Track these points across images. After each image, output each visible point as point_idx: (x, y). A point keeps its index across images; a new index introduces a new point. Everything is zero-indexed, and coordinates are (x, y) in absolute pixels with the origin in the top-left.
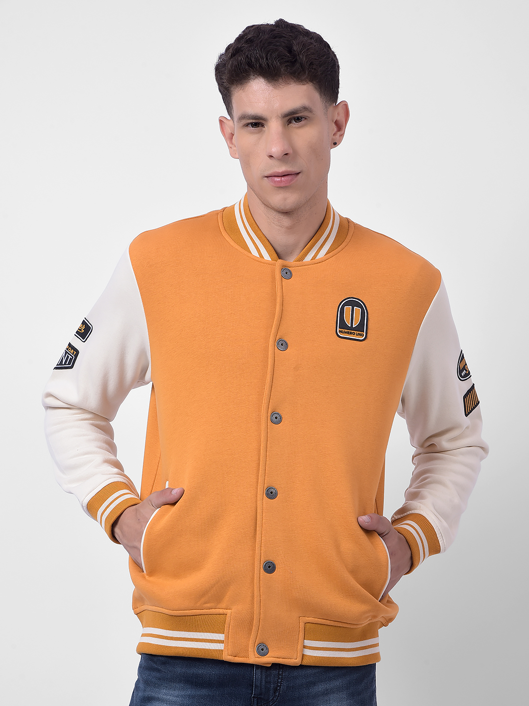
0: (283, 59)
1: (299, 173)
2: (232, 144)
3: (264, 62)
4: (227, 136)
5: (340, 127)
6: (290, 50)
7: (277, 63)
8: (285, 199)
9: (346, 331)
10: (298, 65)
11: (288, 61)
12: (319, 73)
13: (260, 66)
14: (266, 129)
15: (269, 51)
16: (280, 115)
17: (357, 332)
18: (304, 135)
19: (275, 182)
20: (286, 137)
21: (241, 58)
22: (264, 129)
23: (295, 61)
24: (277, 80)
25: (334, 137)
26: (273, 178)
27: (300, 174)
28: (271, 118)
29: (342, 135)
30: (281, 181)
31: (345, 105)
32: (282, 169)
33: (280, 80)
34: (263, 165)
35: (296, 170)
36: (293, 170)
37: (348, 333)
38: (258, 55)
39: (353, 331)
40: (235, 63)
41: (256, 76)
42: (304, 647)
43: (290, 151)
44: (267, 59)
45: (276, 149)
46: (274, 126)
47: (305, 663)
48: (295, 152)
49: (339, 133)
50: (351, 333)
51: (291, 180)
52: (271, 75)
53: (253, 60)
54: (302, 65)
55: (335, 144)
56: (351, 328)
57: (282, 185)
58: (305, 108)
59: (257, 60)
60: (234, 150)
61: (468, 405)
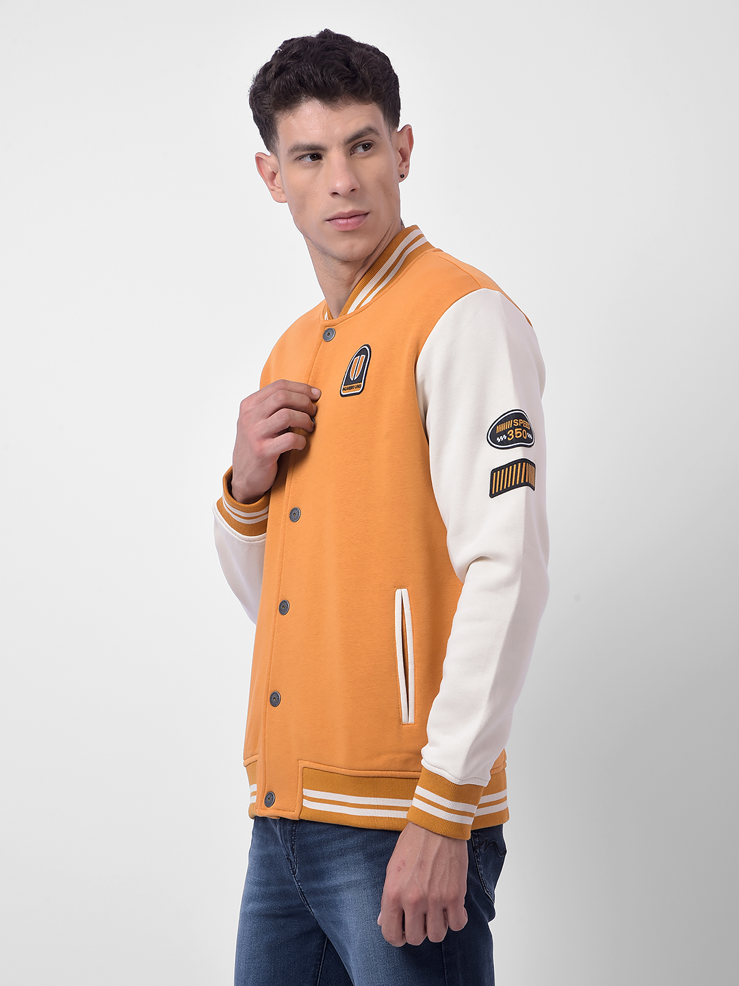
0: (341, 74)
1: (368, 213)
2: (274, 185)
3: (319, 79)
4: (267, 176)
5: (405, 156)
6: (348, 63)
7: (335, 80)
8: (352, 246)
9: (348, 386)
10: (360, 82)
11: (347, 78)
12: (384, 90)
13: (315, 85)
14: (324, 161)
15: (324, 67)
16: (342, 142)
17: (357, 385)
18: (372, 166)
19: (340, 225)
20: (352, 169)
21: (290, 77)
22: (322, 162)
23: (356, 77)
24: (336, 101)
25: (400, 169)
26: (337, 220)
27: (369, 215)
28: (331, 147)
29: (408, 166)
30: (347, 224)
31: (408, 130)
32: (348, 208)
33: (340, 101)
34: (324, 205)
35: (364, 209)
36: (362, 209)
37: (349, 389)
38: (311, 71)
39: (353, 385)
40: (283, 83)
41: (309, 97)
43: (358, 186)
44: (322, 75)
45: (341, 184)
46: (335, 157)
48: (362, 186)
49: (404, 164)
51: (359, 222)
52: (327, 94)
53: (305, 77)
54: (364, 82)
55: (402, 176)
57: (349, 228)
58: (370, 130)
59: (310, 77)
60: (278, 193)
61: (498, 483)
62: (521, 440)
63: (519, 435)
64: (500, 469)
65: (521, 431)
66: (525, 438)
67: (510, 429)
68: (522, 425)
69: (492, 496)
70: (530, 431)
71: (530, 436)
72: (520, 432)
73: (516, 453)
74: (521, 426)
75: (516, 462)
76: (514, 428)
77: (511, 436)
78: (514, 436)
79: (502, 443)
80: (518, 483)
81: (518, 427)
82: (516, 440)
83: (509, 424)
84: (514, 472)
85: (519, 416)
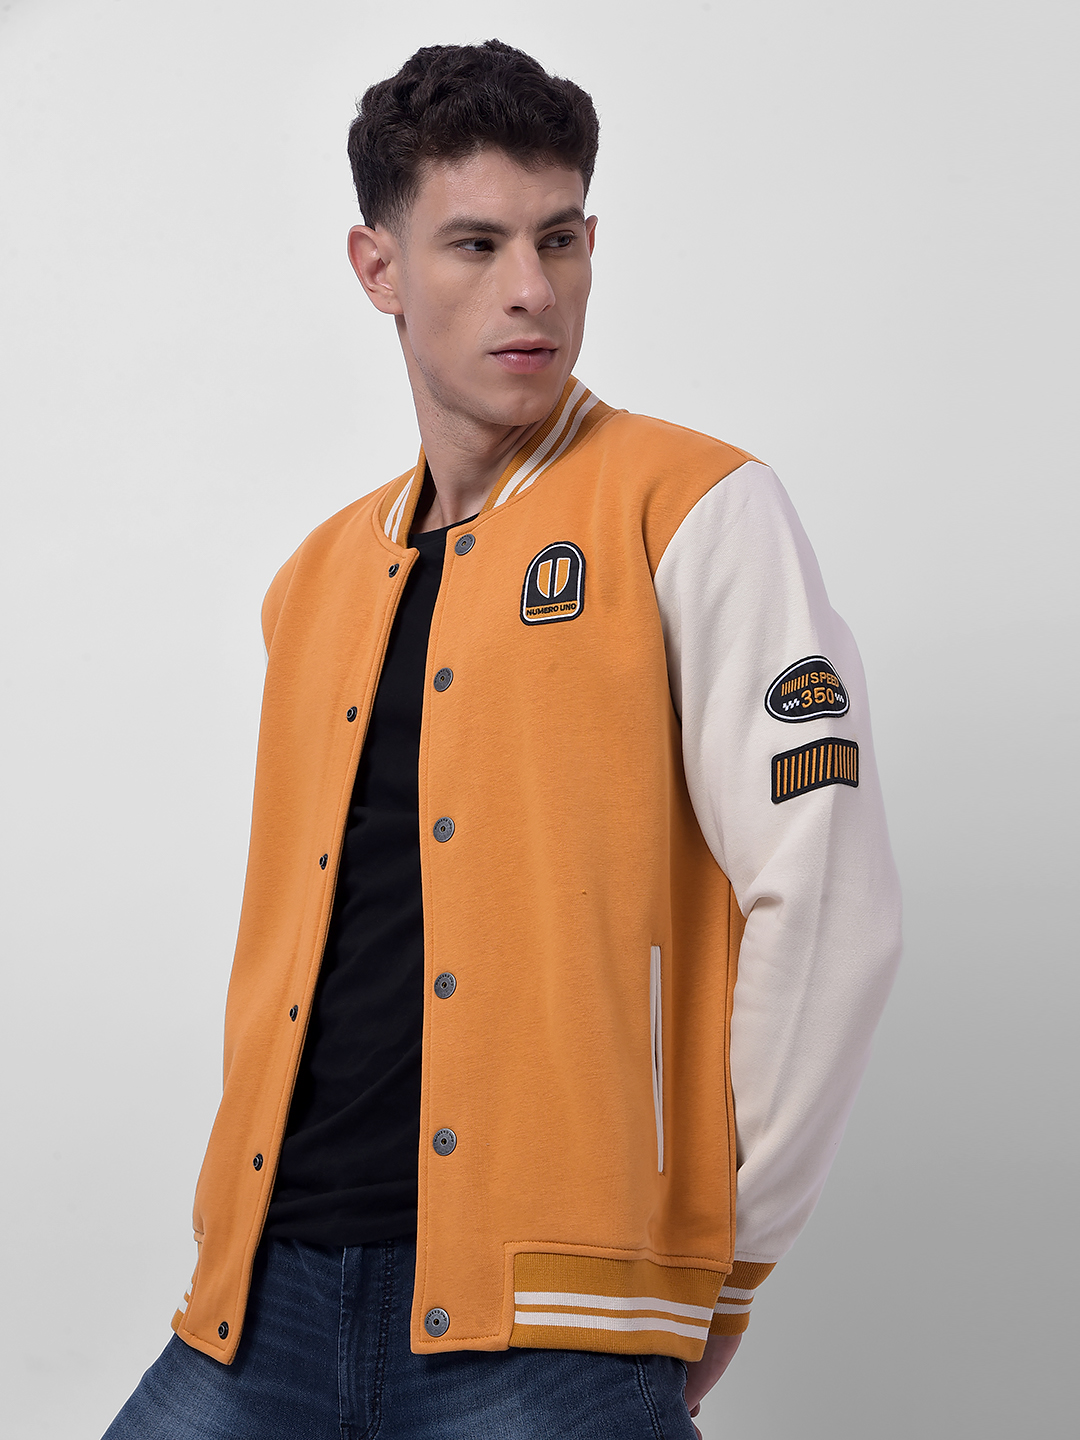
1: (558, 350)
2: (376, 284)
4: (364, 266)
9: (540, 608)
14: (499, 253)
17: (563, 604)
18: (569, 273)
20: (547, 274)
22: (494, 254)
26: (509, 355)
27: (559, 353)
28: (514, 230)
30: (521, 363)
37: (544, 611)
39: (553, 606)
42: (517, 1308)
43: (554, 302)
45: (530, 294)
47: (520, 1342)
50: (550, 610)
51: (541, 363)
56: (552, 600)
60: (386, 296)
61: (786, 778)
62: (826, 706)
63: (820, 698)
64: (788, 754)
65: (824, 692)
66: (832, 702)
67: (806, 688)
68: (825, 681)
69: (776, 800)
70: (840, 690)
71: (840, 698)
72: (822, 693)
73: (817, 729)
74: (824, 684)
75: (816, 744)
76: (811, 687)
77: (808, 701)
78: (814, 701)
79: (791, 712)
80: (821, 780)
81: (819, 685)
82: (814, 708)
83: (803, 681)
84: (814, 761)
85: (819, 666)
